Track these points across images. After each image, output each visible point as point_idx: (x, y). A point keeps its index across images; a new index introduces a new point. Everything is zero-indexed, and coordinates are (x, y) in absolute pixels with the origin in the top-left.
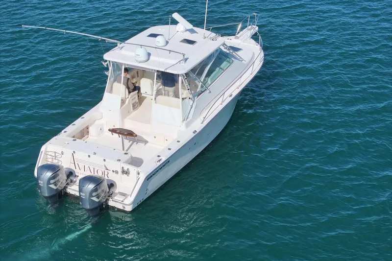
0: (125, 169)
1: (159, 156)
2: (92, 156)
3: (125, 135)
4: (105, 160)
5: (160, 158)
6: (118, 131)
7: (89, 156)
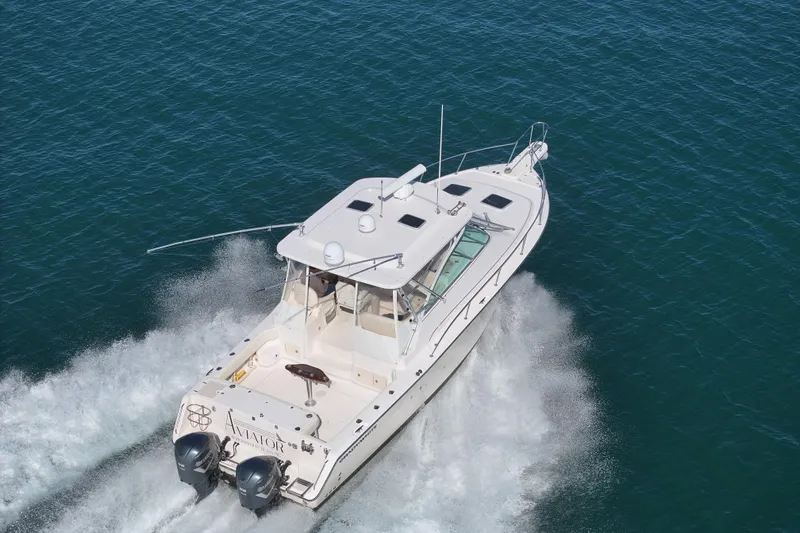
0: (307, 443)
1: (359, 421)
2: (258, 418)
3: (311, 378)
4: (276, 427)
5: (361, 424)
6: (300, 371)
7: (254, 419)
